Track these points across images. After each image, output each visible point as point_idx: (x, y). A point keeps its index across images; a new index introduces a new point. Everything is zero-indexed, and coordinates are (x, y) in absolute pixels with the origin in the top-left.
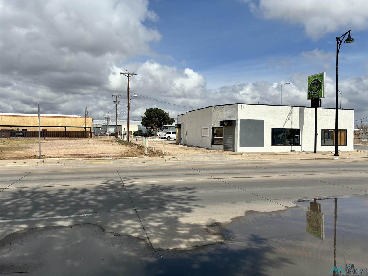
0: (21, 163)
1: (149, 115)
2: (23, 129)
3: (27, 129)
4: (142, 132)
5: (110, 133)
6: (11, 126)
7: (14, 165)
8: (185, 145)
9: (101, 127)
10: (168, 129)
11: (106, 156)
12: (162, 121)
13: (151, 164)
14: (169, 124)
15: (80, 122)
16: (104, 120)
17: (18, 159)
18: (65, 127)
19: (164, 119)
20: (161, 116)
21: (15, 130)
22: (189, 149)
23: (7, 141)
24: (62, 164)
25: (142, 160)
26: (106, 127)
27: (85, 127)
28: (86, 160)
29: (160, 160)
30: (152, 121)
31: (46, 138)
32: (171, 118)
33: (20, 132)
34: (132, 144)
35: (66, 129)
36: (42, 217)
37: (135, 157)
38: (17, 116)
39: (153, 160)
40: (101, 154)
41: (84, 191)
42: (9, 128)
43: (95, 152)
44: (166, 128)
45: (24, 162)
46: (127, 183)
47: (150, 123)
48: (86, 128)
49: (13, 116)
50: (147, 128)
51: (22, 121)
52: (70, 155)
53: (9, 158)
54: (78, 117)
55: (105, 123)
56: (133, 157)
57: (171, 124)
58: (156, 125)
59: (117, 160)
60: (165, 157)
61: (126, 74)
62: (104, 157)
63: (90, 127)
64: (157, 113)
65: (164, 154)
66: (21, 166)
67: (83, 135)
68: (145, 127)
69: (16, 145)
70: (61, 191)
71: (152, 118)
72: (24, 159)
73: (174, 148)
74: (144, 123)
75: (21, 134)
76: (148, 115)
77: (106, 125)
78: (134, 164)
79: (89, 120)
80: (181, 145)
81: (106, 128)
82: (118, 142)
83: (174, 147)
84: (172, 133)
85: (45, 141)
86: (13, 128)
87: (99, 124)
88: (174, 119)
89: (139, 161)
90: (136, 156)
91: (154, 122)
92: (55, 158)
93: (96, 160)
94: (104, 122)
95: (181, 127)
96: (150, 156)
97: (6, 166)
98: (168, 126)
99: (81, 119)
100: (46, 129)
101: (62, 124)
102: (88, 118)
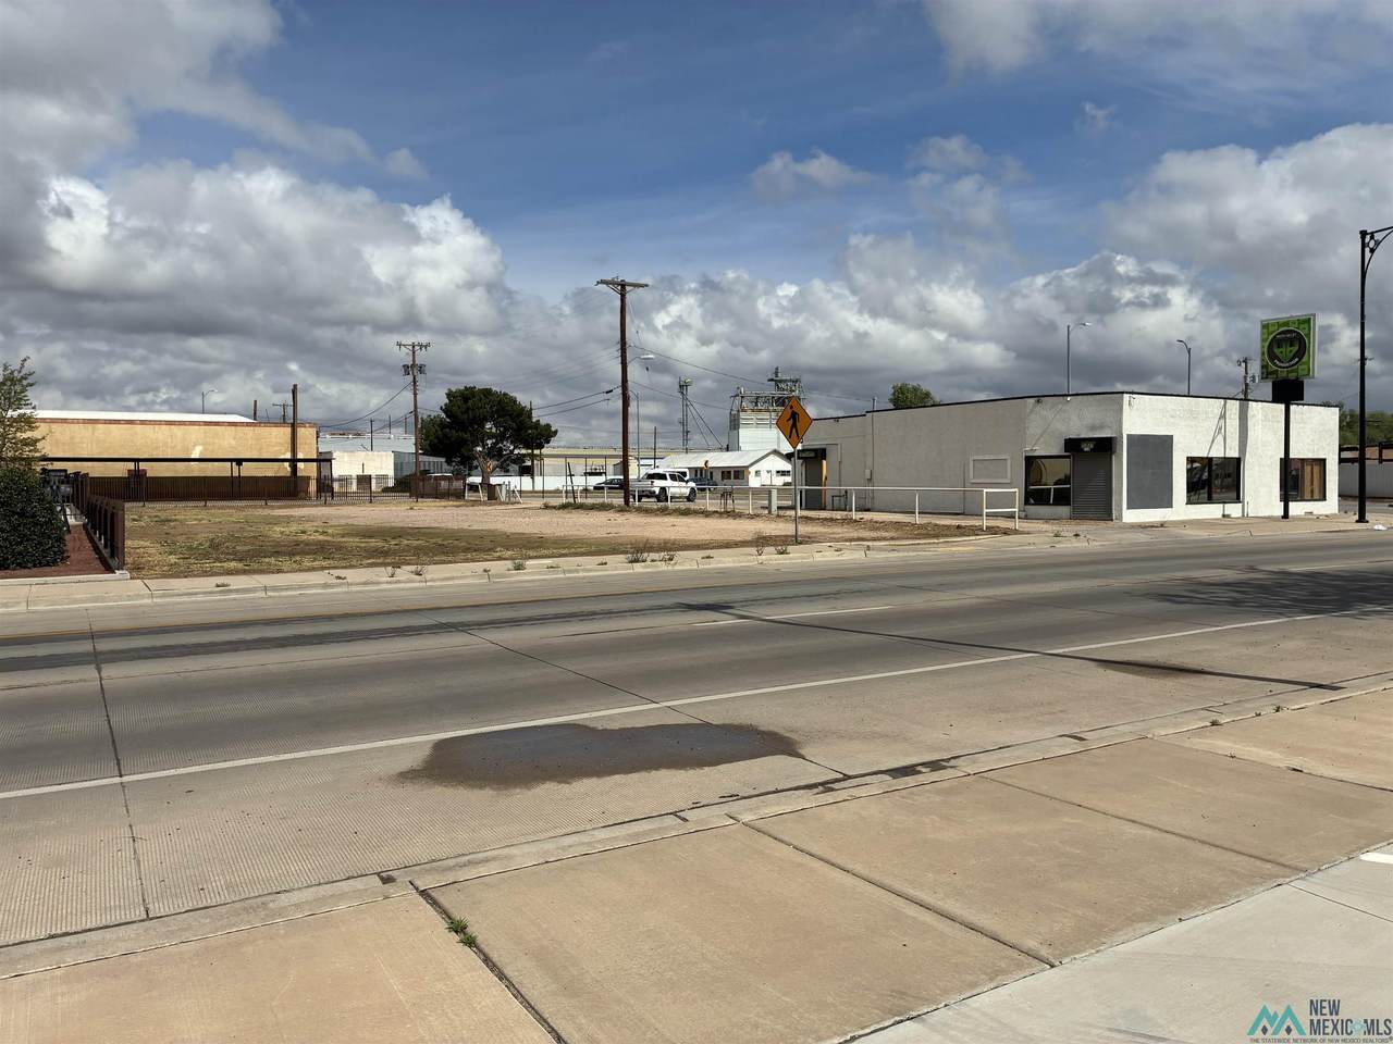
15: (273, 441)
27: (293, 461)
48: (298, 464)
54: (265, 425)
61: (615, 284)
79: (306, 435)
99: (275, 431)
100: (145, 471)
101: (205, 450)
102: (303, 425)
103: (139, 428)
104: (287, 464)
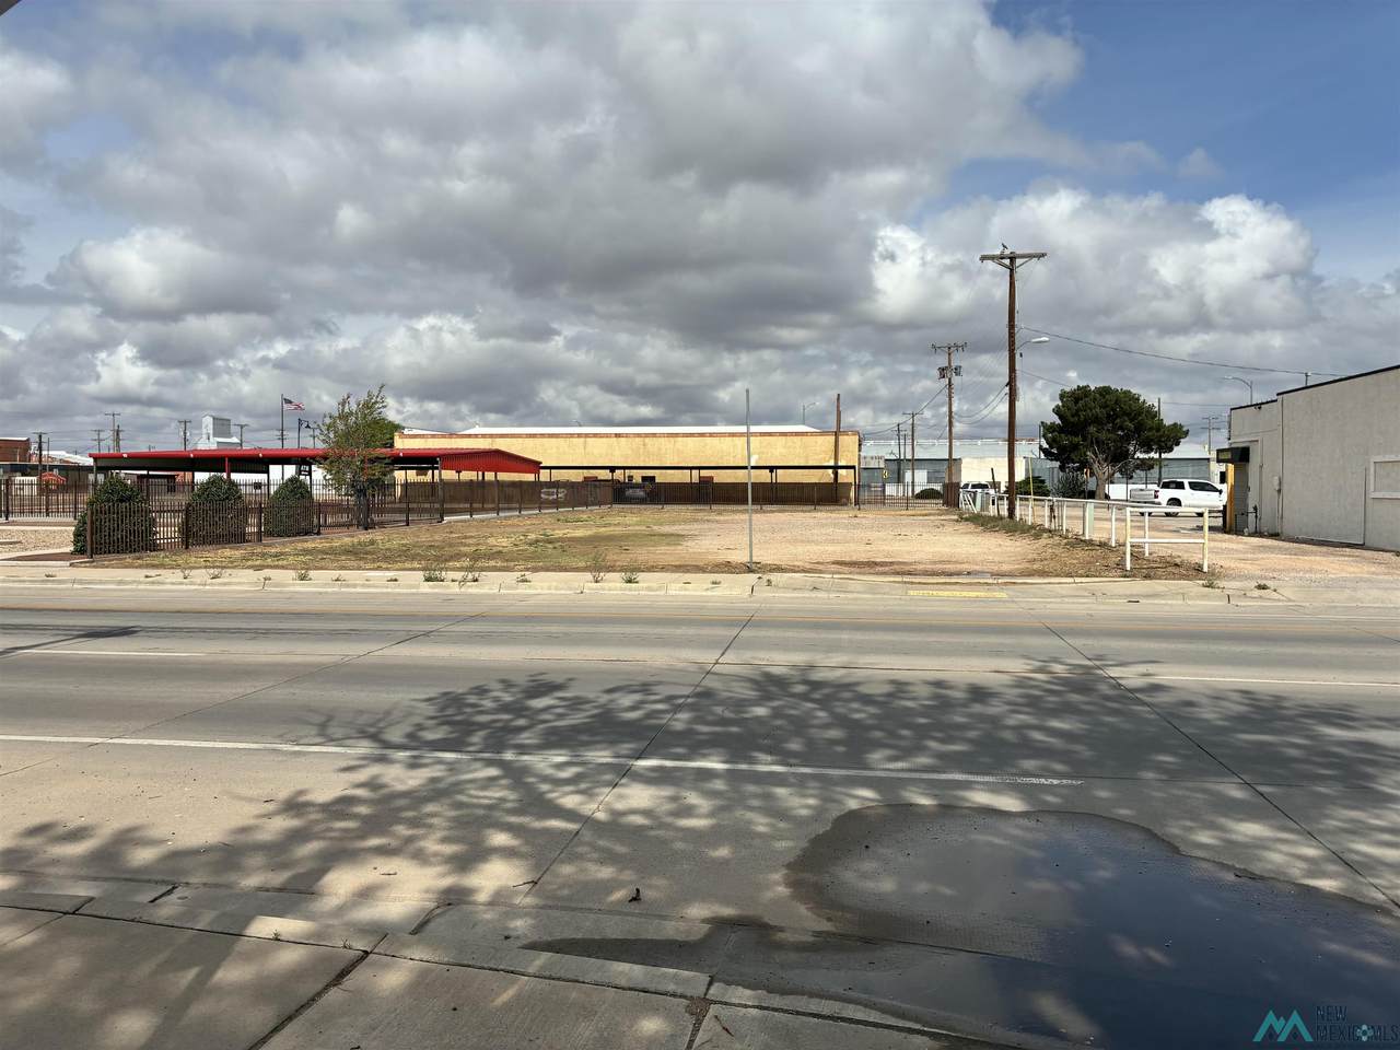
0: (705, 587)
1: (1073, 416)
2: (644, 478)
3: (654, 478)
4: (1043, 482)
5: (918, 490)
6: (613, 469)
7: (686, 590)
8: (1275, 536)
9: (882, 466)
10: (1156, 469)
11: (969, 573)
12: (1127, 439)
13: (1167, 608)
14: (1161, 450)
15: (818, 450)
16: (893, 442)
17: (688, 571)
18: (772, 469)
19: (1139, 428)
20: (1126, 418)
21: (621, 479)
22: (1305, 553)
23: (610, 516)
24: (831, 596)
25: (1122, 592)
26: (897, 468)
27: (836, 468)
28: (898, 582)
29: (1204, 597)
30: (1084, 440)
31: (714, 507)
32: (1168, 422)
33: (637, 486)
34: (1036, 531)
35: (774, 474)
36: (902, 770)
37: (1084, 580)
38: (627, 435)
39: (1174, 595)
40: (940, 562)
41: (979, 693)
42: (604, 475)
43: (916, 557)
44: (1146, 465)
45: (713, 583)
46: (1131, 676)
47: (1075, 447)
48: (840, 471)
49: (618, 435)
50: (1062, 468)
51: (641, 451)
52: (833, 563)
53: (663, 569)
54: (812, 434)
55: (896, 451)
56: (1078, 580)
57: (1171, 450)
58: (1100, 456)
59: (1016, 587)
60: (1221, 583)
61: (1002, 258)
62: (959, 574)
63: (853, 467)
64: (1105, 406)
65: (1205, 569)
66: (704, 593)
67: (827, 495)
68: (1057, 464)
69: (644, 528)
70: (900, 688)
71: (1087, 423)
72: (704, 572)
73: (1236, 550)
74: (1051, 447)
75: (640, 493)
76: (1068, 414)
77: (899, 461)
78: (1094, 606)
79: (848, 442)
80: (1250, 535)
81: (899, 470)
82: (967, 520)
83: (1224, 545)
84: (1187, 485)
85: (714, 517)
86: (619, 474)
87: (874, 454)
88: (1181, 426)
89: (1112, 597)
90: (1087, 576)
91: (1092, 442)
92: (798, 572)
93: (937, 584)
94: (890, 450)
95: (1248, 461)
96: (1147, 577)
97: (663, 593)
98: (1156, 456)
99: (820, 439)
100: (712, 478)
101: (760, 458)
102: (845, 433)
103: (708, 440)
104: (830, 471)
